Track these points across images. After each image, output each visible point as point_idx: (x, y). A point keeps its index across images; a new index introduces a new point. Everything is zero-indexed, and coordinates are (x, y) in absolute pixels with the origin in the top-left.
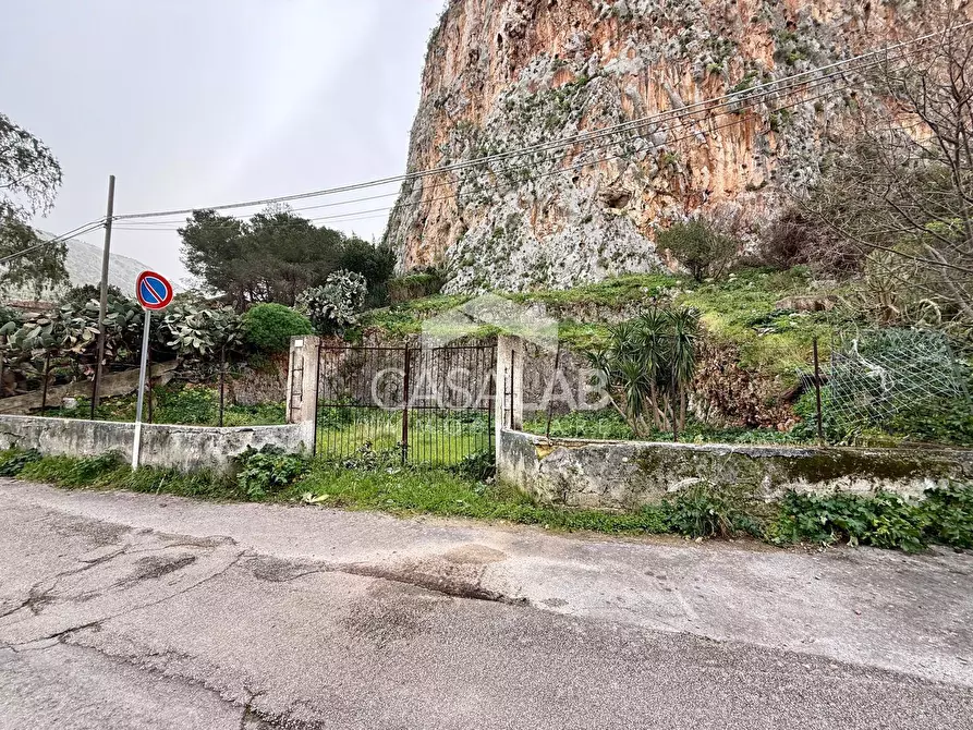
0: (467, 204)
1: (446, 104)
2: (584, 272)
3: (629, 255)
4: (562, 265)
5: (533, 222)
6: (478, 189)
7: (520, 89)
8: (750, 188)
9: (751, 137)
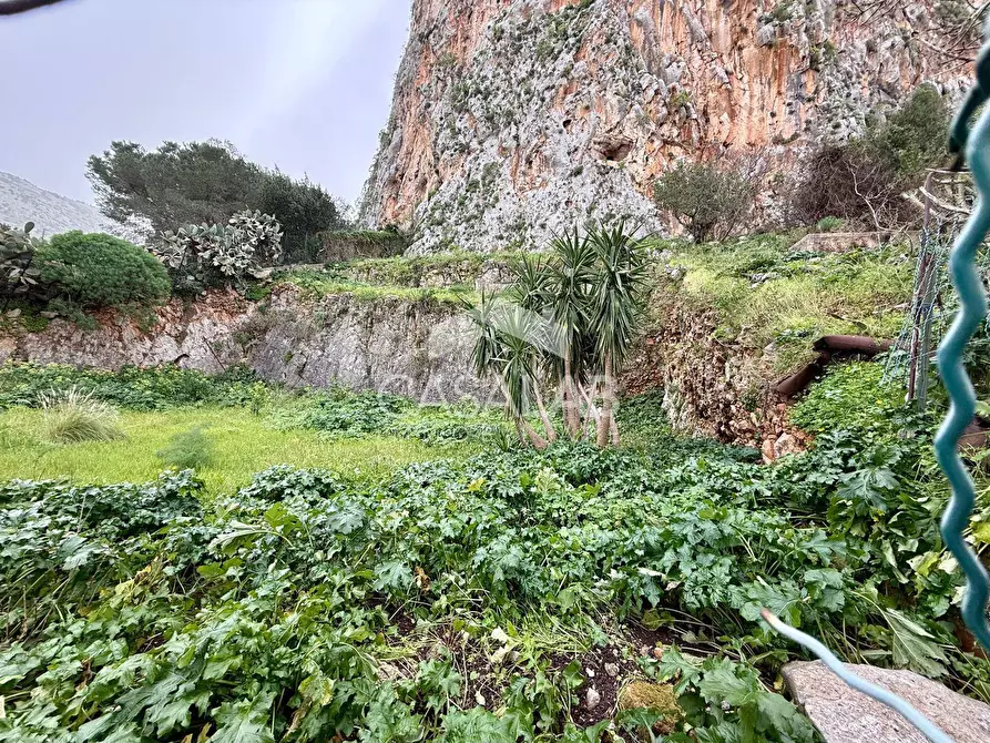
0: (442, 152)
1: (431, 36)
3: (623, 217)
4: (543, 226)
5: (514, 173)
6: (455, 133)
7: (511, 14)
8: (778, 141)
9: (785, 77)
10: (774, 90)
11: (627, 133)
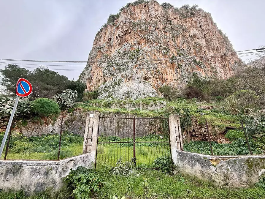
0: (106, 75)
1: (101, 49)
2: (139, 96)
3: (150, 92)
4: (133, 93)
5: (126, 82)
6: (110, 71)
7: (122, 49)
8: (175, 80)
9: (174, 69)
10: (173, 71)
11: (149, 76)
